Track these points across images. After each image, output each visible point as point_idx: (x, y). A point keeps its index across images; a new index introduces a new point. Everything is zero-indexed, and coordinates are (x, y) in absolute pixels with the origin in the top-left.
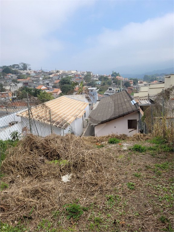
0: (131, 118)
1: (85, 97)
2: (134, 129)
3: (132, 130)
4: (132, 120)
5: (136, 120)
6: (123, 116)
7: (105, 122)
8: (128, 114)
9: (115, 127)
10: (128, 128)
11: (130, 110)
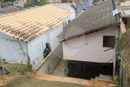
0: (108, 34)
1: (71, 5)
2: (110, 48)
3: (108, 48)
4: (108, 37)
5: (114, 37)
6: (97, 31)
7: (73, 38)
8: (104, 28)
9: (87, 44)
10: (103, 46)
11: (107, 23)
